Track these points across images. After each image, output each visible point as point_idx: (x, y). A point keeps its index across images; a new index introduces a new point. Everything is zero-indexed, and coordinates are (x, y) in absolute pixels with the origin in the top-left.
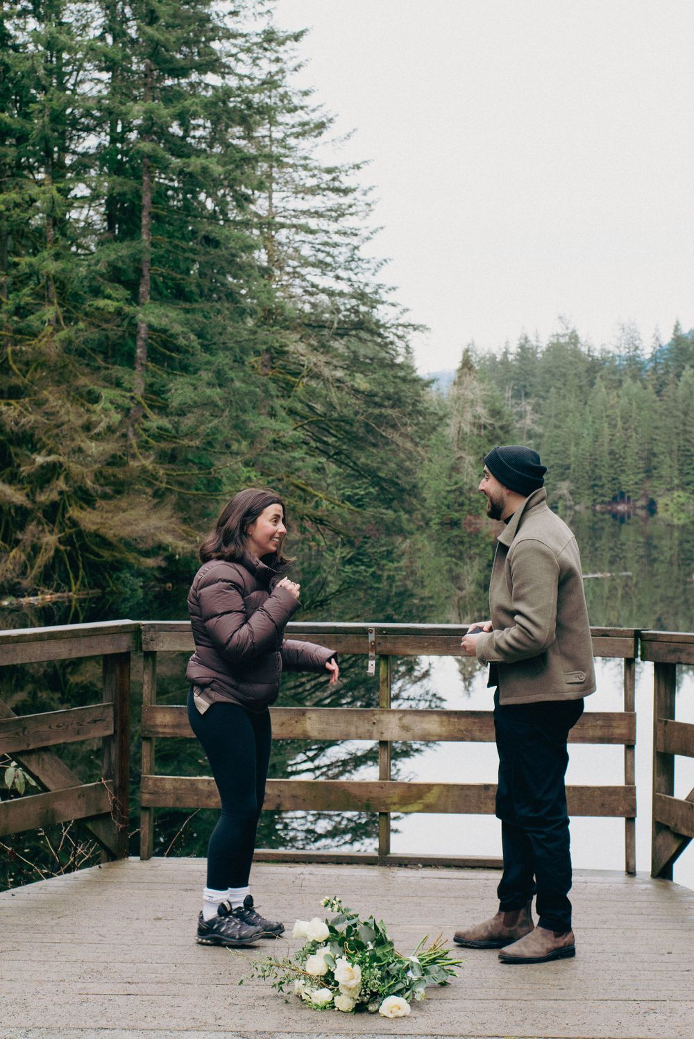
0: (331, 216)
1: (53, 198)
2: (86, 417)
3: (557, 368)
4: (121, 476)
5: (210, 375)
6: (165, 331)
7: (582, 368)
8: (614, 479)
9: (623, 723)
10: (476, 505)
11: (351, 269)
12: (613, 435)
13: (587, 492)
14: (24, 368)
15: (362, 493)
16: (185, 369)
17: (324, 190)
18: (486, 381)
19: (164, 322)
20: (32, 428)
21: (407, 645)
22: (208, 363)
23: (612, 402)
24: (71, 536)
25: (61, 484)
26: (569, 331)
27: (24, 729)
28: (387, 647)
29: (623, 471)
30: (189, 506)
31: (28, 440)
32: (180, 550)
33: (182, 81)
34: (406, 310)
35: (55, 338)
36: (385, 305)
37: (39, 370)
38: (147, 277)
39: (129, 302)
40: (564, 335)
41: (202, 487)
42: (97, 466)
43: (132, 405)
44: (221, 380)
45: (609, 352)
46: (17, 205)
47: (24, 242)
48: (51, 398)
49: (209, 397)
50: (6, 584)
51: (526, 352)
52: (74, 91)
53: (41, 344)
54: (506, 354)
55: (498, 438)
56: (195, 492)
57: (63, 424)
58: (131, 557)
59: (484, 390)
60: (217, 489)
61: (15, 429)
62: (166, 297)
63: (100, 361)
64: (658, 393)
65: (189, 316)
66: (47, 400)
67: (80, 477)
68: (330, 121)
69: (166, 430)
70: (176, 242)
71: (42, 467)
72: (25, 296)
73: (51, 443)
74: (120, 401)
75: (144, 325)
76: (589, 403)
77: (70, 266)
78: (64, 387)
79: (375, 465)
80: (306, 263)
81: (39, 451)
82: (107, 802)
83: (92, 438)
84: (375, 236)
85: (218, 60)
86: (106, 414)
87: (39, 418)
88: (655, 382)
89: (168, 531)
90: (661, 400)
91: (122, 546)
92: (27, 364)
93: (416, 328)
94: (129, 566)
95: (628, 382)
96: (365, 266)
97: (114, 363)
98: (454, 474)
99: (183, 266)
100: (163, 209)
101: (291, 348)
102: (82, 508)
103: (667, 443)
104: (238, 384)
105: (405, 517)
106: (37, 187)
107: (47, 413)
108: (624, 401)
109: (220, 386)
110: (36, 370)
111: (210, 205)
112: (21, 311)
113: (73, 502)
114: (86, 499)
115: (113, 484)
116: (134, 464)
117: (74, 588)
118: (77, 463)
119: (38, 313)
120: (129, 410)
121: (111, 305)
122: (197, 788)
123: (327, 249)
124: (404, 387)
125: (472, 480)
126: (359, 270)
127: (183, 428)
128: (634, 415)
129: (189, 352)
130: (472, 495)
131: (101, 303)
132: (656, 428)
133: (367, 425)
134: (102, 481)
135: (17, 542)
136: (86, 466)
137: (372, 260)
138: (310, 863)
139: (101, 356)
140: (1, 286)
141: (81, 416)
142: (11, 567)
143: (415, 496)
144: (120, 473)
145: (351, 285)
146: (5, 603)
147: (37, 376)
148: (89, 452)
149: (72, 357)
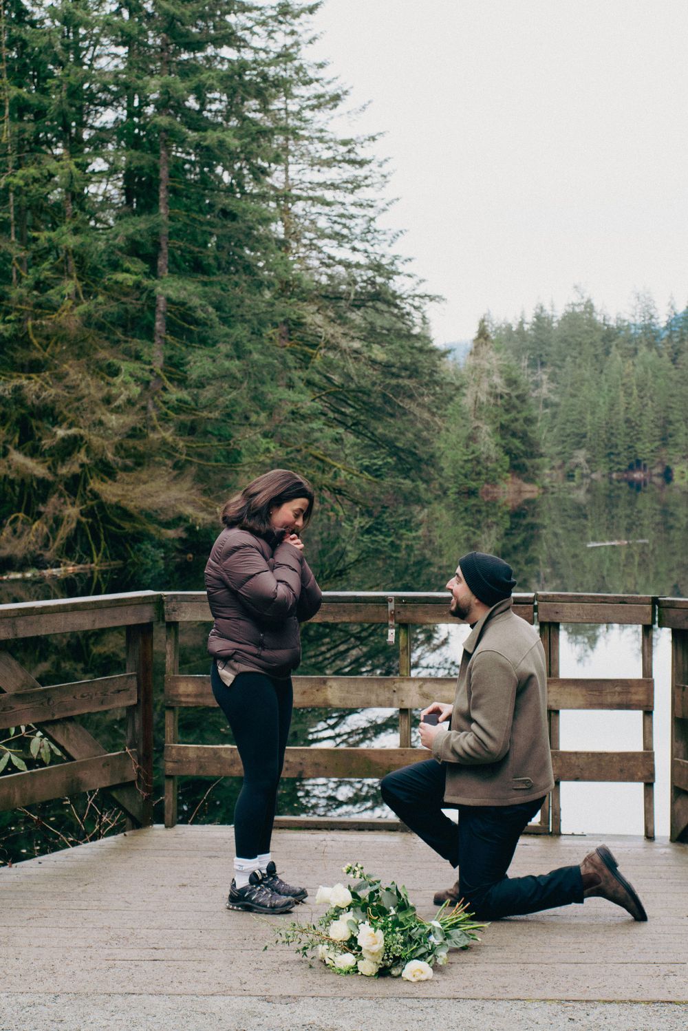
0: (347, 188)
1: (71, 173)
2: (106, 390)
3: (573, 337)
4: (141, 449)
5: (229, 347)
6: (183, 304)
7: (597, 337)
8: (630, 447)
9: (641, 689)
10: (493, 474)
11: (368, 241)
12: (629, 404)
13: (603, 460)
14: (45, 342)
15: (380, 463)
16: (203, 341)
17: (340, 162)
18: (503, 350)
19: (183, 295)
20: (53, 402)
21: (426, 613)
22: (227, 335)
23: (627, 370)
24: (92, 507)
25: (82, 457)
26: (585, 300)
27: (49, 700)
28: (406, 615)
29: (639, 439)
30: (209, 478)
31: (49, 414)
32: (200, 521)
33: (199, 55)
34: (422, 281)
35: (75, 312)
36: (402, 276)
37: (59, 344)
38: (165, 251)
39: (147, 275)
40: (579, 305)
41: (221, 458)
42: (117, 439)
43: (152, 378)
44: (239, 352)
45: (624, 321)
46: (36, 180)
47: (43, 217)
48: (71, 372)
49: (228, 369)
50: (29, 556)
51: (541, 322)
52: (90, 66)
53: (61, 318)
54: (521, 323)
55: (514, 407)
56: (214, 464)
57: (83, 397)
58: (152, 529)
59: (501, 359)
60: (236, 461)
61: (36, 402)
62: (184, 270)
63: (119, 334)
64: (674, 361)
65: (207, 289)
66: (67, 374)
67: (101, 449)
68: (346, 93)
69: (186, 403)
70: (194, 215)
71: (63, 439)
72: (45, 270)
73: (71, 416)
74: (139, 374)
75: (163, 298)
76: (605, 371)
77: (89, 240)
78: (84, 360)
79: (393, 435)
80: (322, 235)
81: (60, 425)
82: (132, 771)
83: (112, 411)
84: (390, 208)
85: (233, 33)
86: (125, 388)
87: (59, 391)
88: (671, 350)
89: (188, 503)
90: (676, 368)
91: (142, 517)
92: (48, 338)
93: (432, 298)
94: (151, 538)
95: (643, 350)
96: (381, 237)
97: (133, 337)
98: (471, 443)
99: (199, 238)
100: (180, 183)
101: (309, 320)
102: (102, 480)
103: (682, 410)
104: (256, 356)
105: (422, 486)
106: (55, 162)
107: (67, 387)
108: (640, 369)
109: (239, 358)
110: (56, 343)
112: (41, 286)
113: (94, 474)
114: (107, 471)
115: (134, 456)
116: (154, 436)
117: (96, 560)
118: (98, 436)
119: (58, 288)
120: (148, 382)
121: (128, 279)
122: (220, 757)
123: (343, 221)
124: (421, 357)
125: (488, 449)
126: (376, 241)
127: (203, 400)
128: (649, 384)
129: (206, 324)
130: (489, 464)
131: (120, 276)
132: (672, 396)
133: (384, 395)
134: (122, 453)
135: (40, 515)
136: (107, 438)
137: (388, 232)
138: (332, 829)
139: (121, 329)
140: (20, 261)
141: (101, 389)
142: (34, 539)
143: (433, 466)
144: (140, 446)
145: (368, 257)
146: (28, 575)
147: (58, 350)
148: (110, 425)
149: (92, 330)
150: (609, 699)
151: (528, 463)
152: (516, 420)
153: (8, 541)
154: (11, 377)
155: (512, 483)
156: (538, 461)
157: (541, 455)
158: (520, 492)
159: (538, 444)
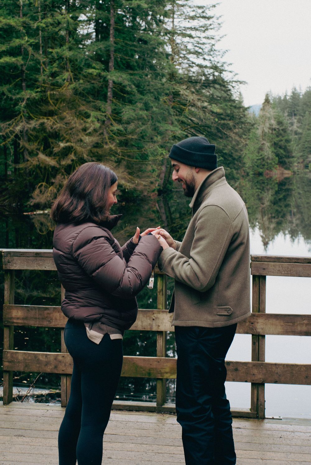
0: (202, 30)
1: (68, 21)
2: (84, 125)
3: (309, 102)
4: (100, 153)
5: (142, 104)
6: (120, 84)
10: (270, 165)
11: (211, 55)
14: (55, 102)
16: (131, 102)
17: (198, 17)
18: (276, 108)
19: (120, 80)
20: (59, 130)
22: (141, 99)
25: (72, 156)
30: (133, 166)
31: (56, 136)
32: (128, 187)
34: (236, 74)
35: (69, 87)
36: (227, 72)
37: (62, 103)
38: (113, 59)
39: (104, 70)
41: (139, 157)
42: (89, 148)
43: (105, 119)
44: (147, 107)
46: (52, 25)
47: (56, 42)
48: (68, 116)
49: (142, 115)
50: (47, 203)
51: (295, 95)
53: (63, 90)
54: (286, 96)
55: (281, 134)
56: (135, 160)
57: (73, 128)
59: (275, 112)
60: (146, 159)
61: (51, 130)
62: (123, 68)
63: (91, 99)
65: (132, 77)
66: (66, 117)
67: (81, 153)
69: (121, 131)
70: (126, 42)
71: (64, 148)
72: (55, 68)
73: (68, 137)
74: (99, 117)
75: (111, 81)
77: (76, 53)
78: (74, 111)
79: (221, 147)
80: (190, 53)
81: (62, 141)
83: (87, 135)
84: (222, 39)
86: (93, 124)
87: (62, 125)
89: (122, 178)
92: (57, 100)
93: (241, 83)
96: (217, 53)
97: (97, 100)
98: (260, 151)
99: (130, 53)
100: (120, 26)
101: (181, 93)
104: (154, 109)
105: (235, 172)
106: (60, 15)
107: (66, 123)
109: (147, 110)
110: (61, 102)
111: (143, 24)
112: (54, 75)
115: (97, 156)
116: (106, 147)
118: (81, 146)
119: (61, 76)
120: (104, 121)
121: (94, 72)
122: (38, 359)
123: (200, 46)
124: (236, 111)
125: (268, 154)
126: (215, 55)
127: (129, 130)
129: (132, 94)
130: (268, 161)
131: (91, 71)
133: (217, 128)
134: (92, 155)
135: (52, 184)
136: (84, 148)
137: (220, 51)
139: (91, 96)
140: (44, 63)
141: (82, 124)
142: (49, 195)
143: (240, 162)
144: (100, 151)
145: (211, 63)
146: (46, 212)
147: (61, 106)
148: (85, 141)
149: (77, 97)
150: (299, 328)
151: (287, 160)
152: (282, 140)
153: (38, 195)
154: (40, 118)
155: (280, 170)
156: (291, 159)
157: (293, 157)
158: (283, 174)
159: (291, 152)
